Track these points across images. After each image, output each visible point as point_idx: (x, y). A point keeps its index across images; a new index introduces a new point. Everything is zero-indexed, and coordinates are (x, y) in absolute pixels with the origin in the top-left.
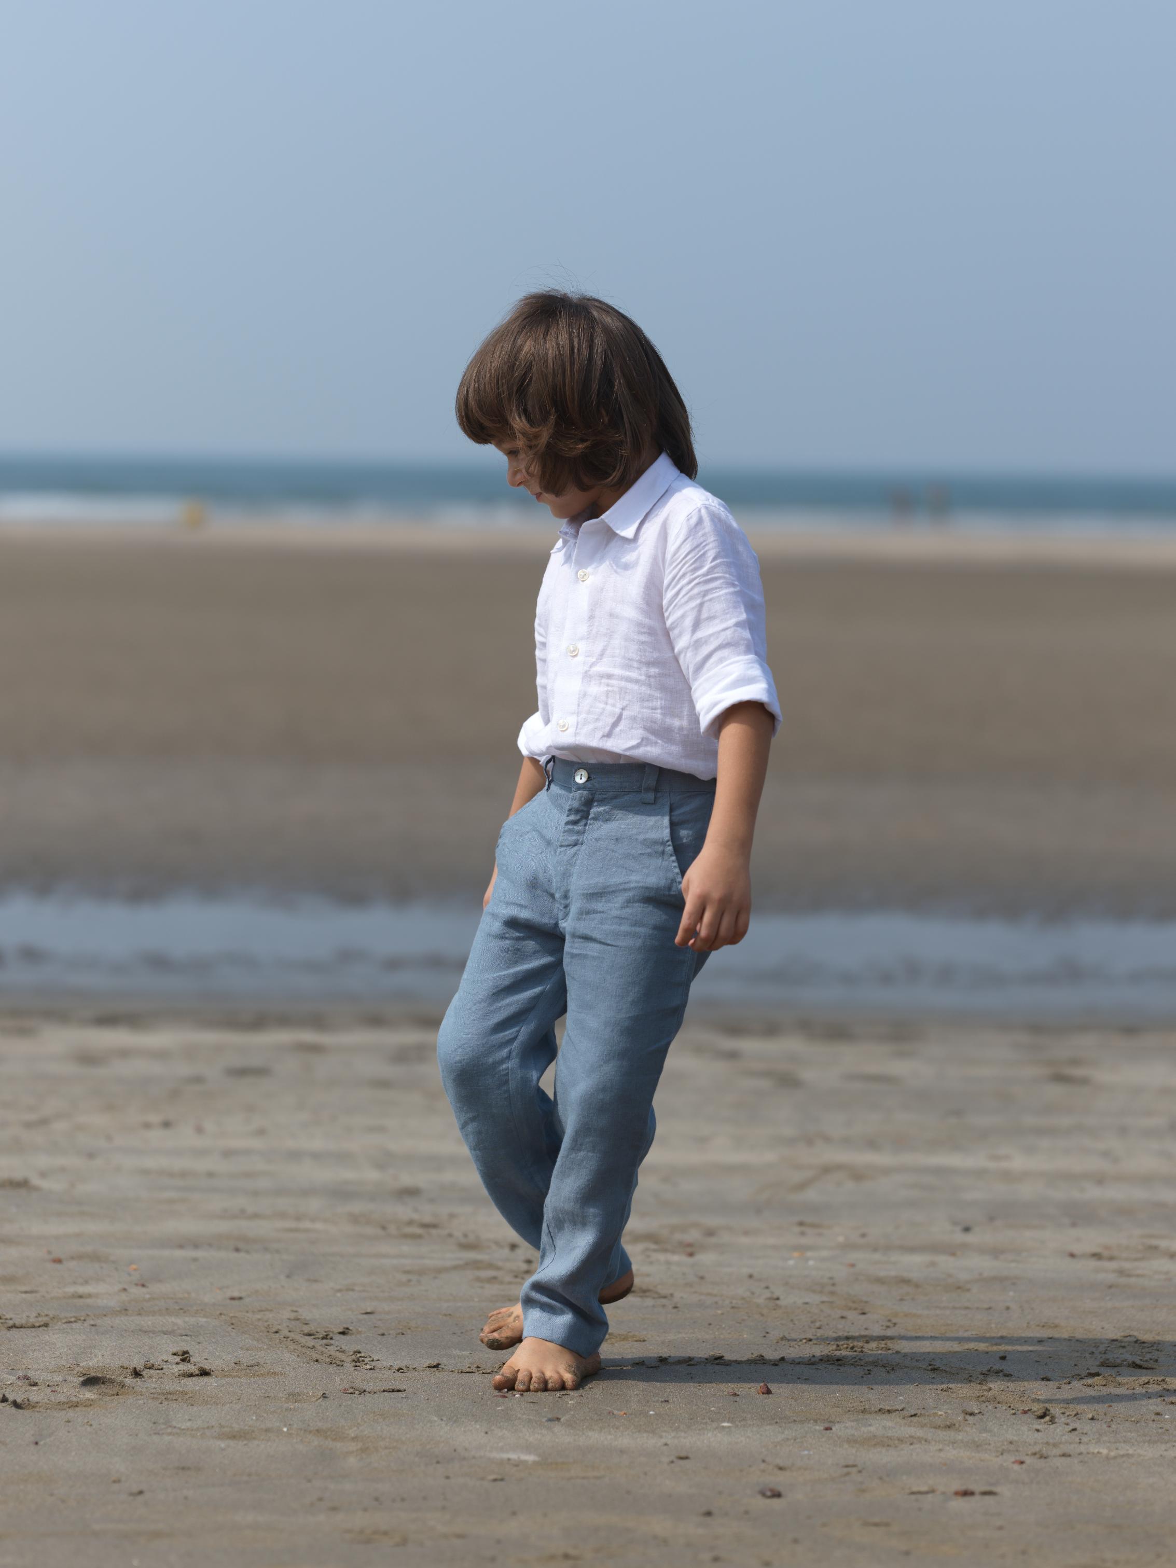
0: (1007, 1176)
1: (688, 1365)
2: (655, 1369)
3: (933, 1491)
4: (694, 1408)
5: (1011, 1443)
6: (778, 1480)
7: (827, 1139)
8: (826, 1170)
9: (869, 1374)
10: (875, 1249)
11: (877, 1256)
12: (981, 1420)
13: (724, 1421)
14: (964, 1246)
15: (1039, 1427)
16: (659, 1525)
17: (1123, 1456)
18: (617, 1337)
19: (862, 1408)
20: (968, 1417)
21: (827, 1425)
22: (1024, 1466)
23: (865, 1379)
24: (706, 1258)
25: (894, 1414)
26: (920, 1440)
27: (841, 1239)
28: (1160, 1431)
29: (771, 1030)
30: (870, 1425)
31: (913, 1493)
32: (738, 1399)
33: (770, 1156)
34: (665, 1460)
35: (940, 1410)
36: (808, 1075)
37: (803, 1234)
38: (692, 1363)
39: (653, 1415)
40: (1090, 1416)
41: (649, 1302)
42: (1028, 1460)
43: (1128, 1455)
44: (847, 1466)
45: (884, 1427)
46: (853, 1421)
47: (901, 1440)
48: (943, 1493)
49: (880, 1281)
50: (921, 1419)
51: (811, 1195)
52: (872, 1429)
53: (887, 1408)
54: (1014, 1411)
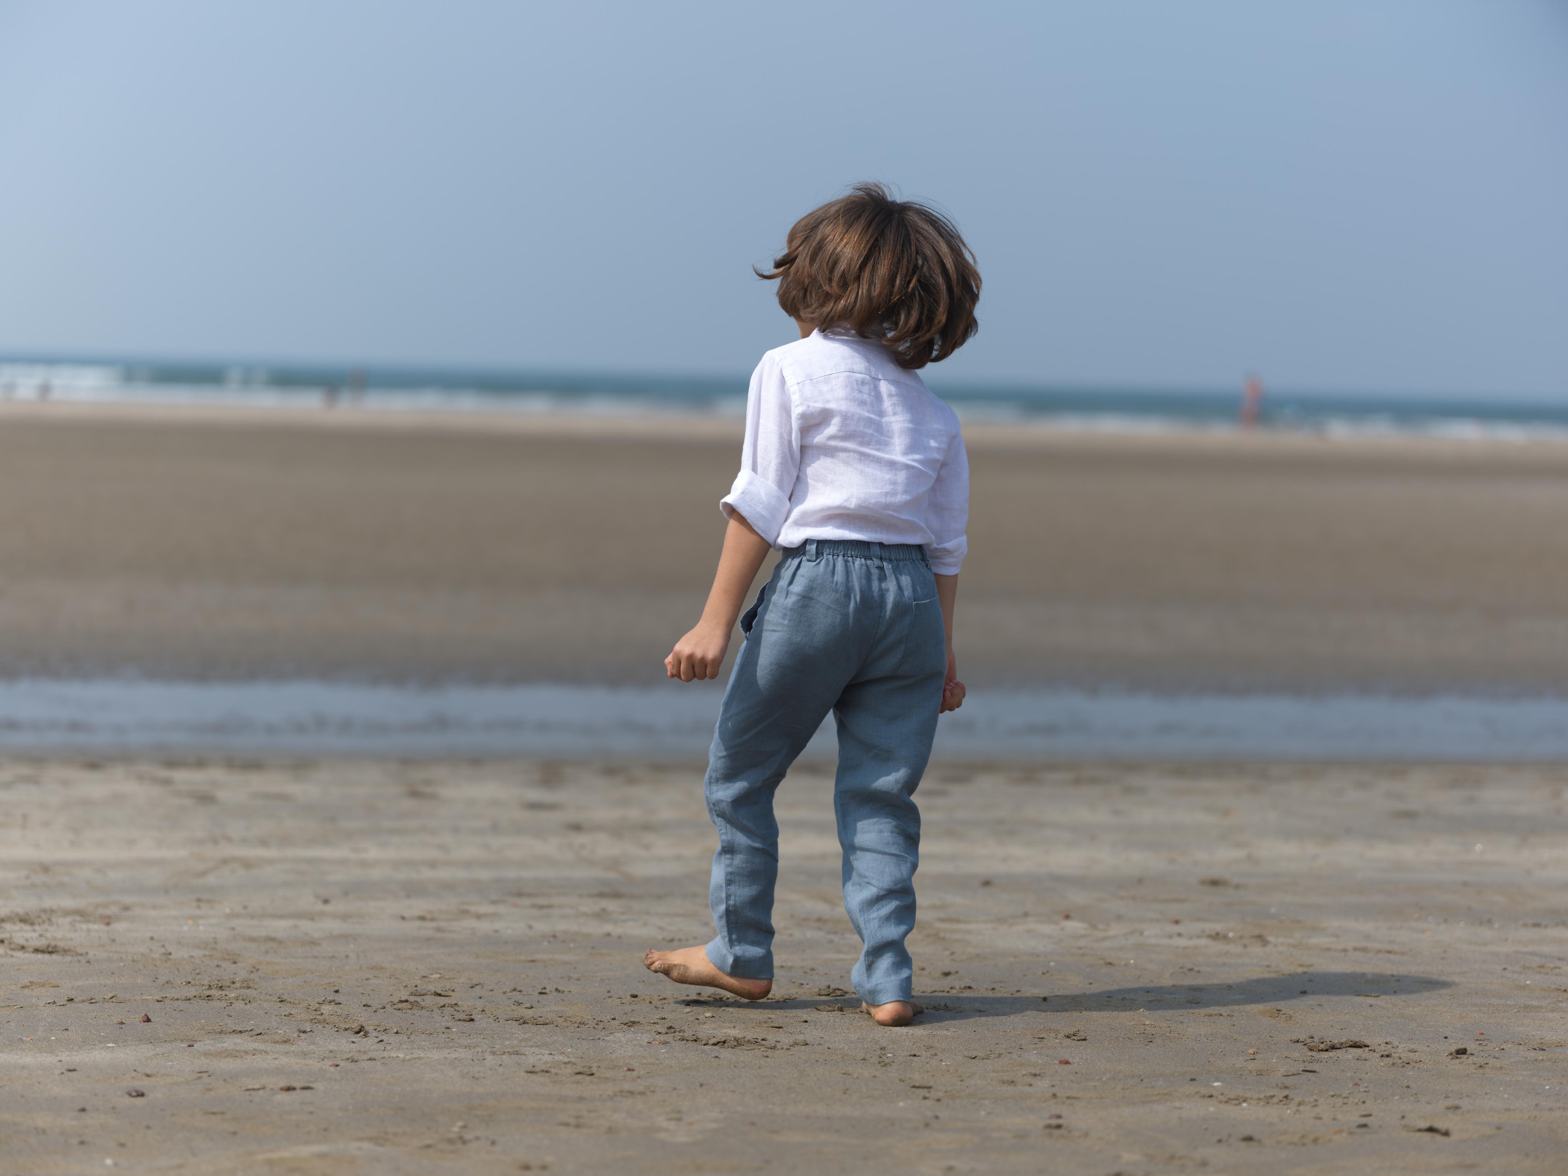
0: (364, 864)
1: (90, 1003)
2: (62, 1006)
3: (264, 1088)
4: (88, 1033)
5: (331, 1052)
6: (142, 1084)
7: (229, 839)
8: (225, 861)
9: (231, 1005)
10: (253, 917)
11: (254, 922)
12: (311, 1036)
13: (110, 1043)
14: (322, 914)
15: (354, 1040)
16: (42, 1120)
17: (415, 1059)
18: (36, 984)
19: (220, 1030)
20: (301, 1034)
21: (190, 1043)
22: (338, 1068)
23: (226, 1009)
24: (119, 926)
25: (243, 1035)
26: (261, 1052)
27: (228, 911)
28: (447, 1040)
29: (200, 763)
30: (224, 1042)
31: (248, 1090)
32: (123, 1026)
33: (183, 853)
34: (57, 1072)
35: (281, 1030)
36: (222, 795)
37: (199, 907)
38: (93, 1001)
39: (54, 1040)
40: (395, 1031)
41: (68, 958)
42: (342, 1064)
43: (419, 1058)
44: (200, 1072)
45: (235, 1044)
46: (211, 1040)
47: (246, 1052)
48: (272, 1089)
49: (252, 939)
50: (265, 1037)
51: (211, 880)
52: (225, 1045)
53: (239, 1029)
54: (337, 1029)
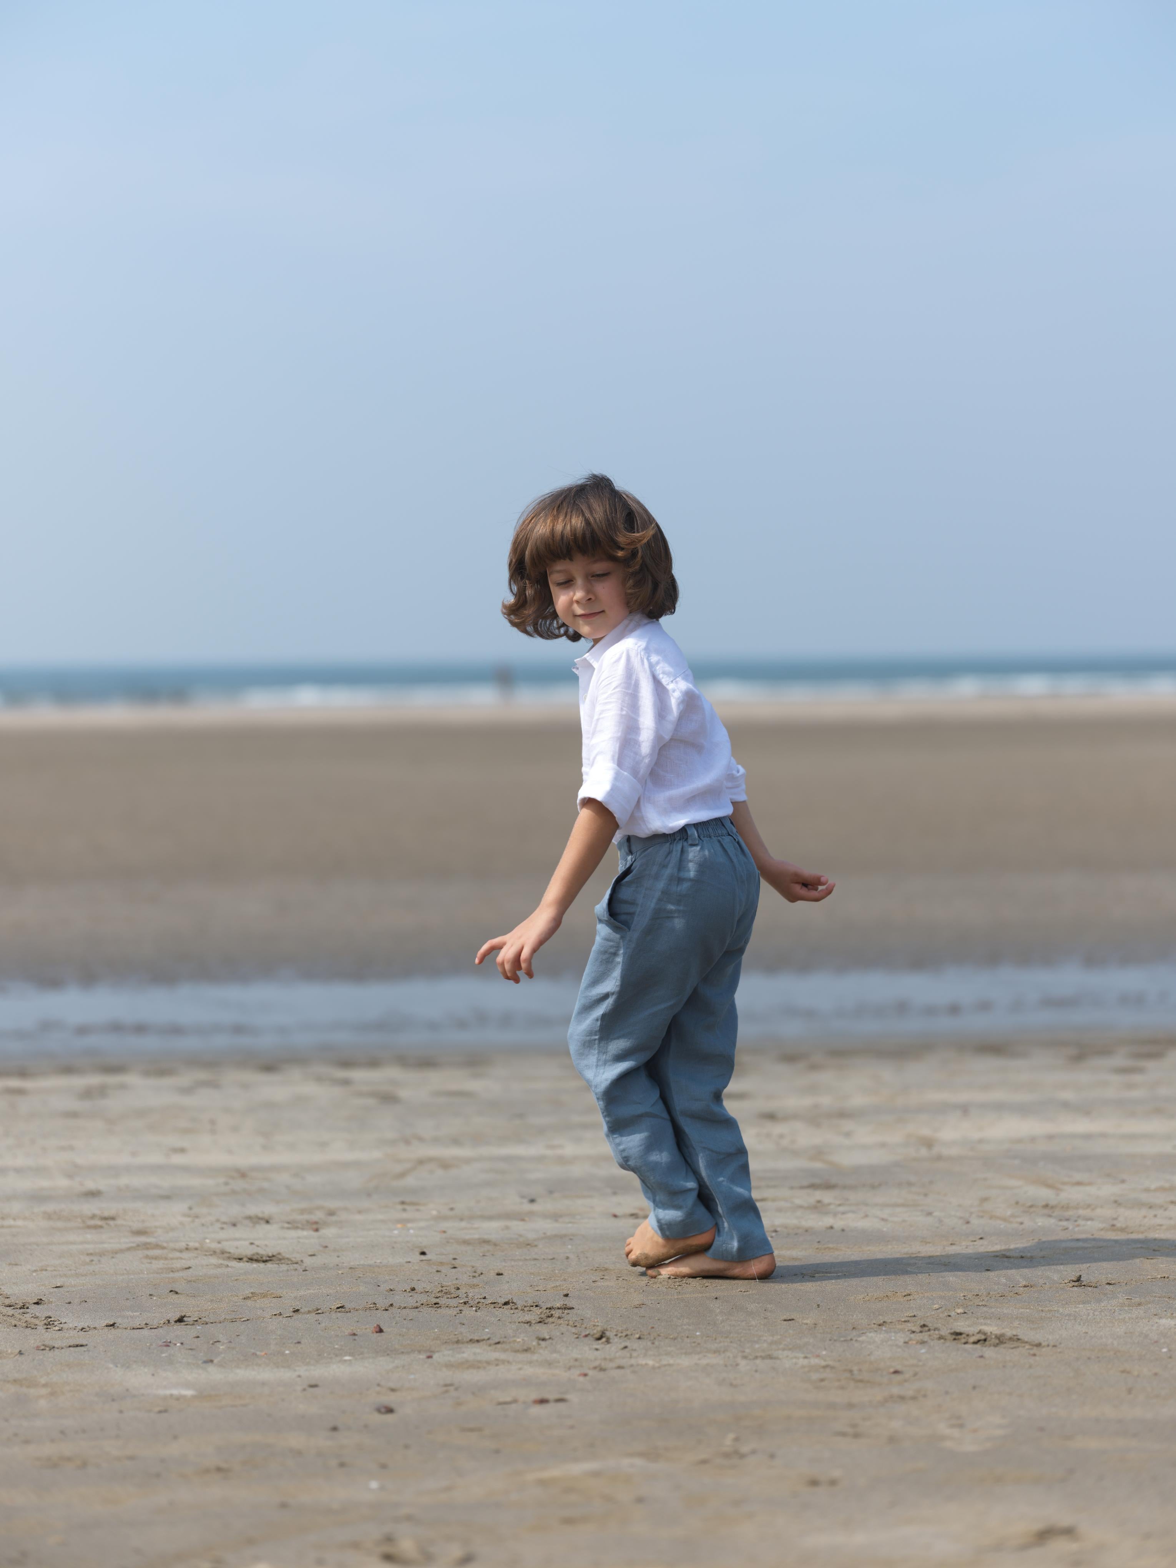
0: (562, 1160)
1: (316, 1314)
2: (289, 1318)
3: (515, 1401)
4: (322, 1346)
5: (576, 1360)
6: (389, 1399)
7: (421, 1139)
8: (421, 1162)
9: (461, 1313)
10: (462, 1220)
11: (463, 1224)
12: (552, 1344)
13: (345, 1356)
14: (531, 1214)
15: (597, 1347)
16: (296, 1440)
17: (665, 1365)
18: (259, 1295)
19: (456, 1340)
20: (541, 1342)
21: (429, 1354)
22: (587, 1378)
23: (457, 1317)
24: (329, 1232)
25: (481, 1343)
26: (503, 1362)
27: (434, 1213)
28: (693, 1345)
29: (374, 1063)
30: (463, 1352)
31: (500, 1404)
32: (356, 1337)
33: (377, 1154)
34: (299, 1388)
35: (518, 1338)
36: (404, 1093)
37: (404, 1210)
38: (319, 1311)
39: (288, 1354)
40: (637, 1336)
41: (284, 1267)
42: (591, 1373)
43: (670, 1365)
44: (446, 1385)
45: (475, 1354)
46: (450, 1350)
47: (488, 1363)
48: (524, 1403)
49: (466, 1242)
50: (503, 1346)
51: (410, 1181)
52: (465, 1355)
53: (476, 1338)
54: (577, 1336)
